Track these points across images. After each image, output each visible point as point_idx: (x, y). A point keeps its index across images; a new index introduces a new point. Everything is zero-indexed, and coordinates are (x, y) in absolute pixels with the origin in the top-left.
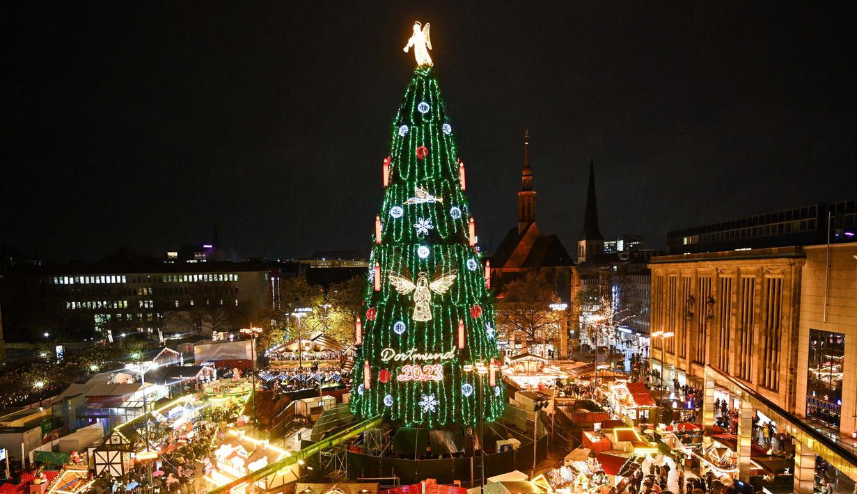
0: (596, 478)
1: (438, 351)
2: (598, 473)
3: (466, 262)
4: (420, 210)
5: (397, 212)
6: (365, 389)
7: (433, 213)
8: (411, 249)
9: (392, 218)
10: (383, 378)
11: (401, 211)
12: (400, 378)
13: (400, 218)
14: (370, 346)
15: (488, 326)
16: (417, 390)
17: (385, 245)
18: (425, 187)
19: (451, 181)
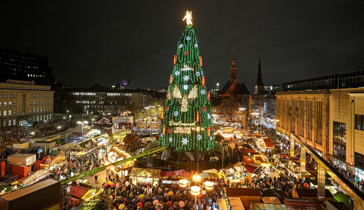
0: (244, 174)
1: (189, 122)
2: (244, 172)
3: (201, 91)
4: (185, 72)
5: (177, 73)
6: (163, 135)
7: (190, 74)
8: (182, 86)
9: (176, 75)
10: (169, 131)
11: (179, 73)
12: (175, 132)
13: (178, 75)
14: (166, 120)
15: (209, 115)
16: (181, 136)
17: (173, 84)
18: (188, 65)
19: (197, 63)
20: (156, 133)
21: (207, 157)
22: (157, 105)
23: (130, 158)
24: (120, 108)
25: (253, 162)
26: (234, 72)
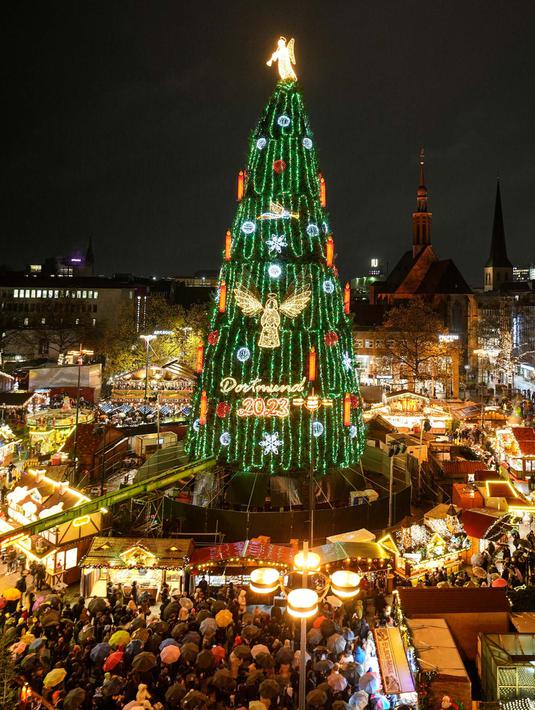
0: (455, 541)
1: (285, 382)
2: (457, 535)
3: (322, 284)
4: (273, 226)
5: (248, 227)
6: (200, 425)
7: (287, 230)
8: (262, 267)
9: (243, 234)
10: (221, 412)
11: (254, 226)
12: (240, 413)
13: (252, 234)
14: (210, 375)
15: (346, 356)
16: (259, 427)
17: (233, 261)
18: (281, 202)
19: (309, 196)
20: (177, 420)
21: (341, 491)
22: (184, 327)
23: (86, 506)
24: (57, 338)
25: (483, 504)
26: (424, 226)
